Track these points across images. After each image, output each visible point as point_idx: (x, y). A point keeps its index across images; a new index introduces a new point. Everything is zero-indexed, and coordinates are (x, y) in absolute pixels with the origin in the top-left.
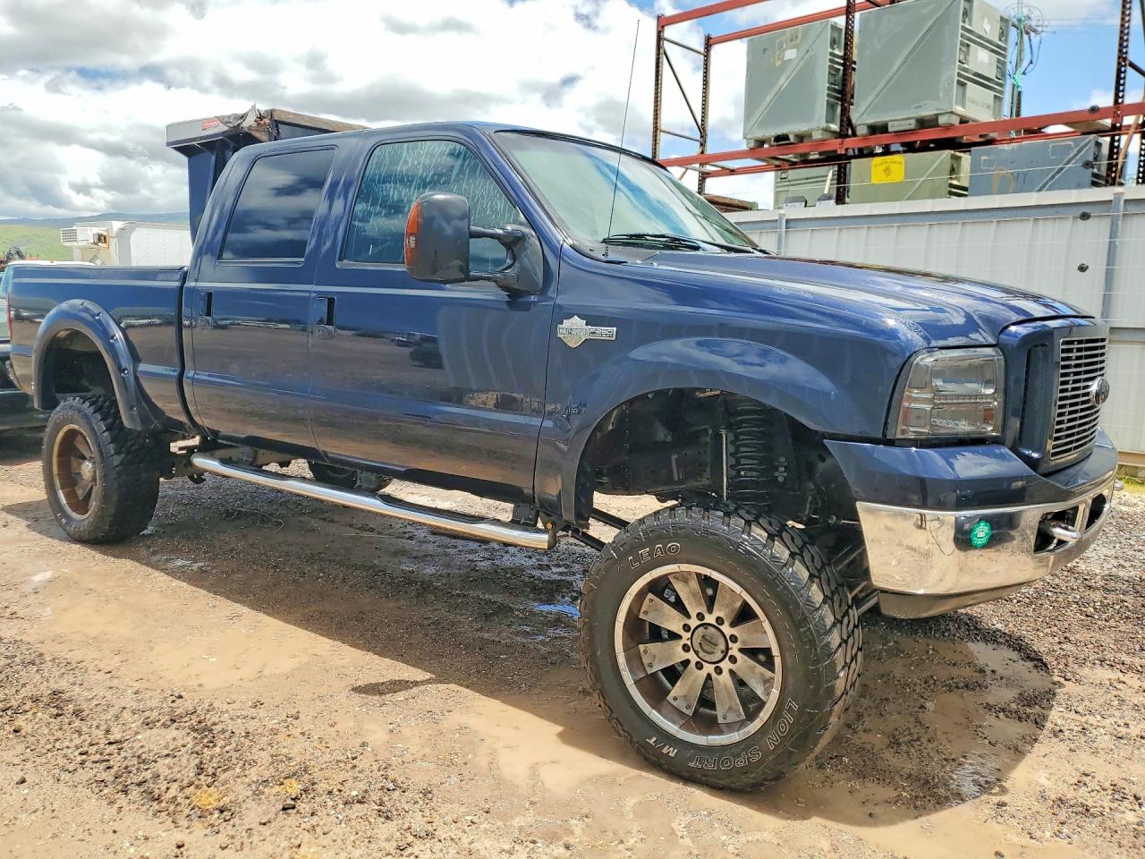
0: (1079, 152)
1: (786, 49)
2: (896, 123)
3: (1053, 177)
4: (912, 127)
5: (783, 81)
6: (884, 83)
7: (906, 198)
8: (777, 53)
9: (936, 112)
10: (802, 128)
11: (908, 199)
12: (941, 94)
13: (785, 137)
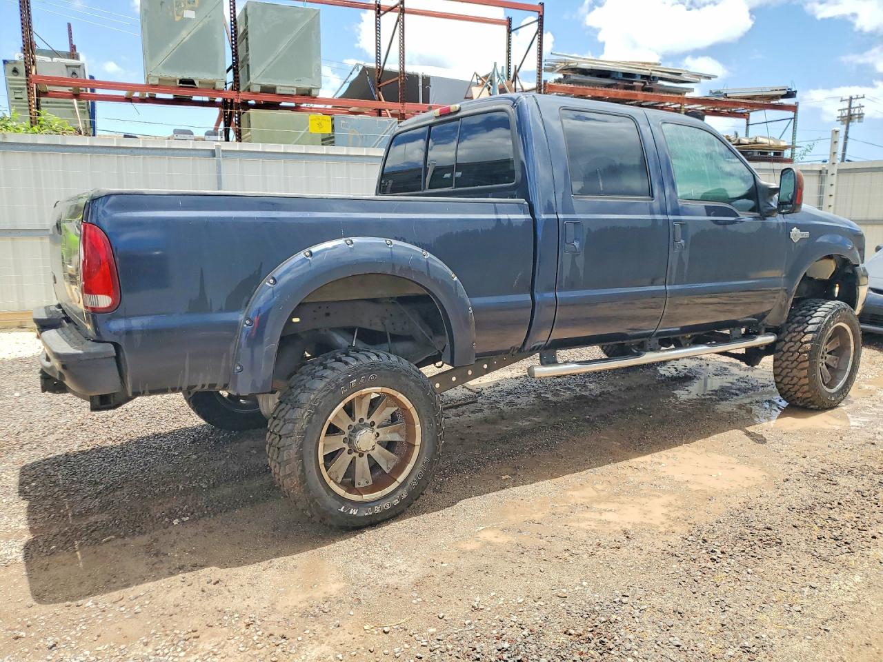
0: (391, 126)
1: (184, 8)
2: (282, 88)
3: (380, 140)
4: (294, 93)
5: (185, 35)
6: (273, 57)
7: (295, 142)
8: (175, 9)
9: (311, 86)
10: (209, 77)
11: (295, 144)
12: (314, 75)
13: (192, 82)
